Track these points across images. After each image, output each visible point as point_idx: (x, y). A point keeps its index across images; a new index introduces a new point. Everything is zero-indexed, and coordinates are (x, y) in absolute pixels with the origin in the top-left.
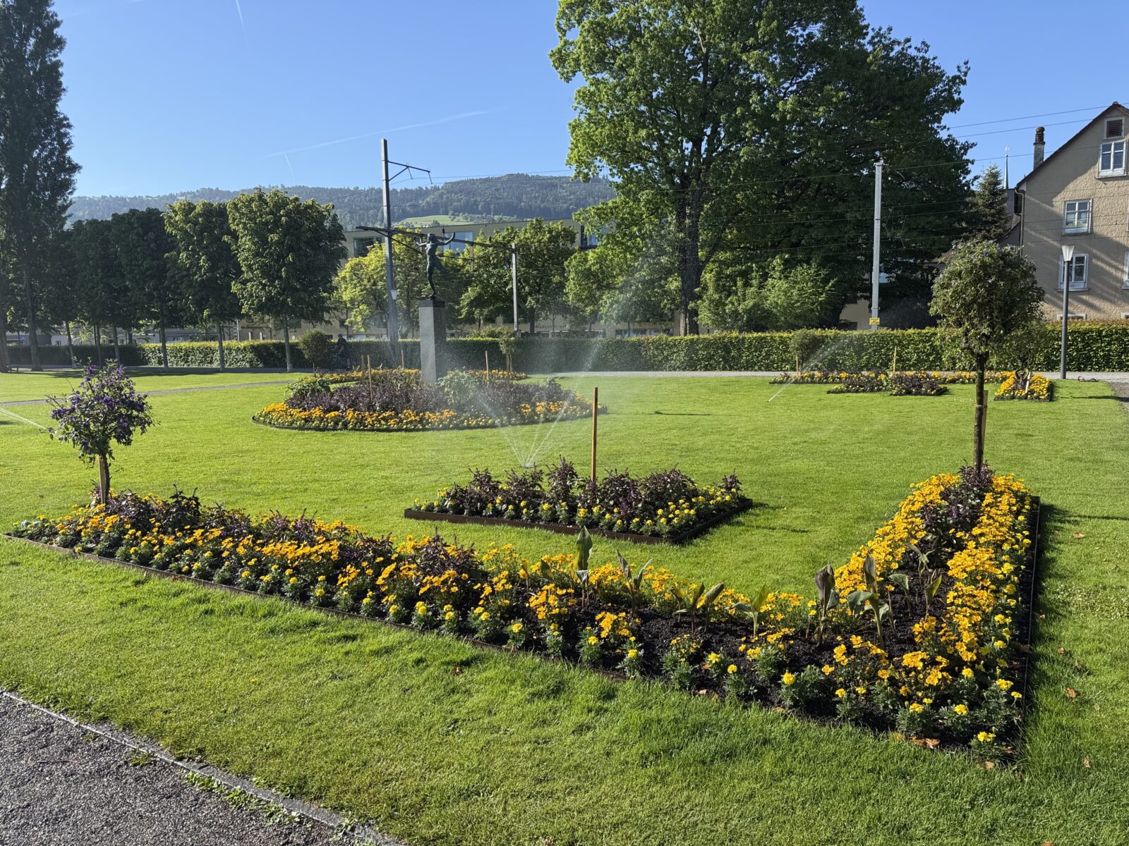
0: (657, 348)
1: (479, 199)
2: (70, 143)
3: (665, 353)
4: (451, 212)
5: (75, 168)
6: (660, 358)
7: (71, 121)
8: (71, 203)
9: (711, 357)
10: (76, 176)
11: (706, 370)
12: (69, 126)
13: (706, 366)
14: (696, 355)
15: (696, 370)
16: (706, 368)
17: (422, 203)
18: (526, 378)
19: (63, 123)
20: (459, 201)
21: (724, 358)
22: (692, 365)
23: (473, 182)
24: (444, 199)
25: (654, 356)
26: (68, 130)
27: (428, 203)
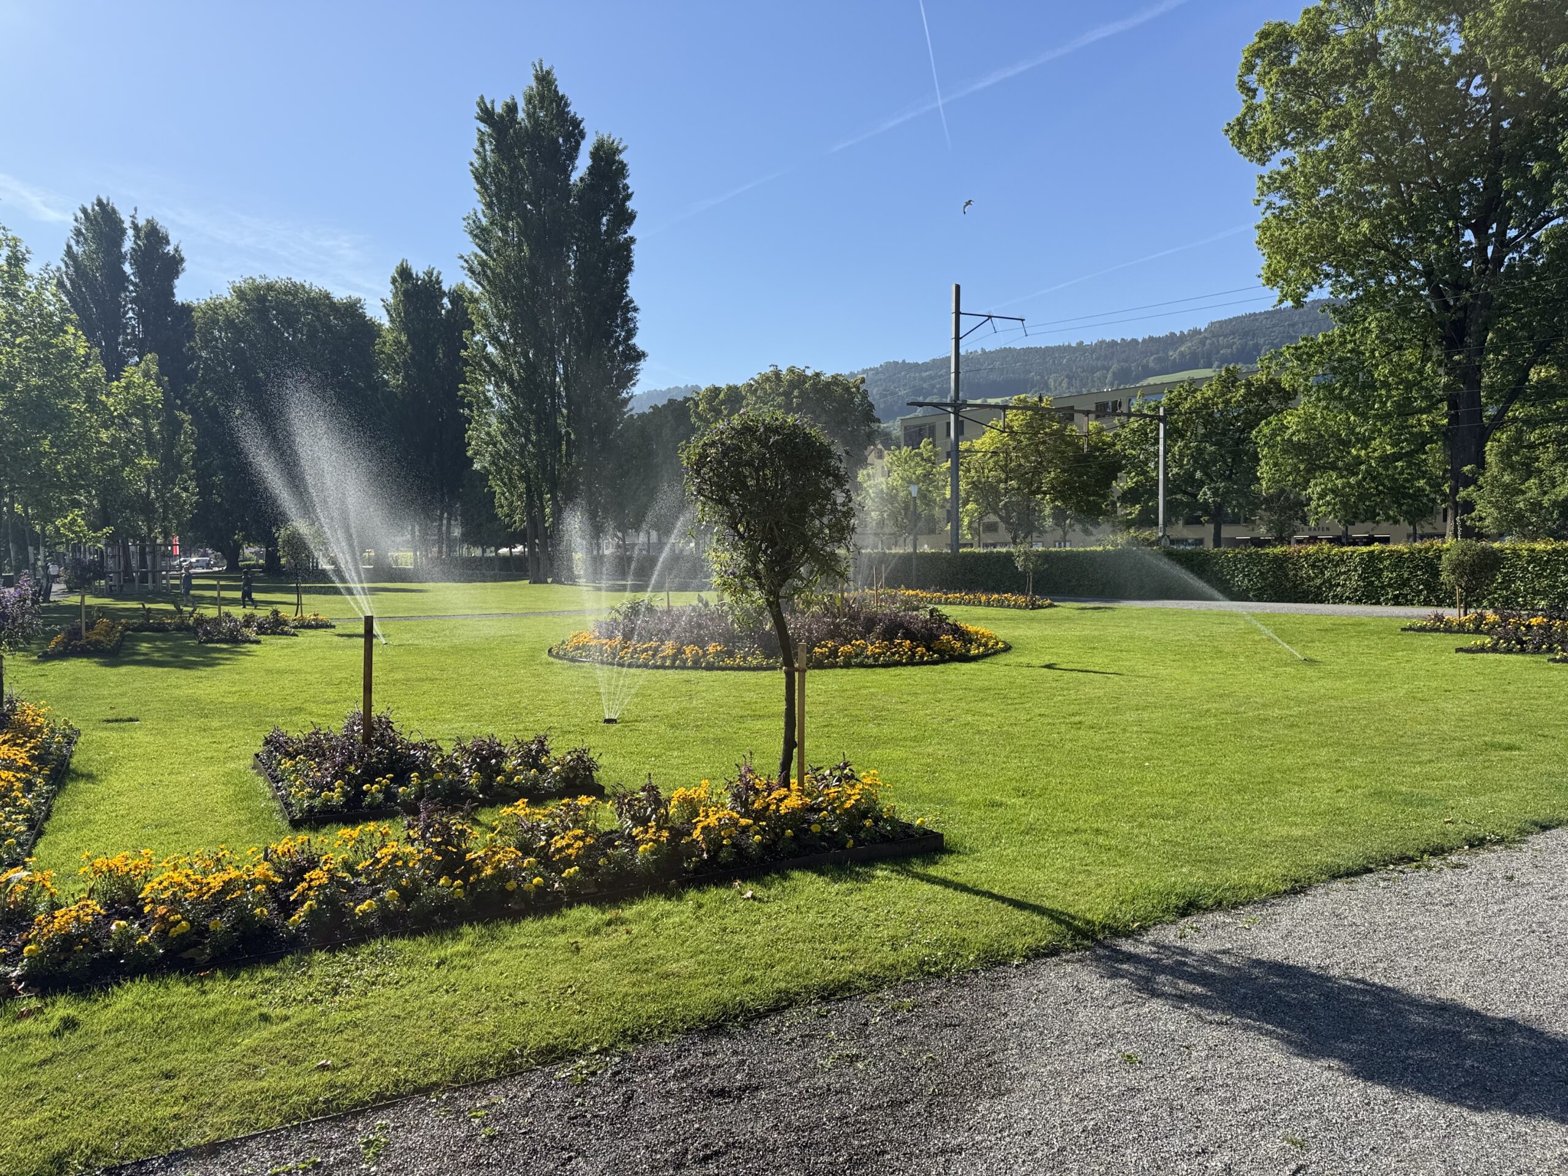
0: (1313, 566)
1: (1261, 341)
2: (635, 328)
3: (1327, 574)
4: (1216, 364)
5: (640, 356)
6: (1318, 582)
7: (636, 303)
8: (631, 397)
9: (1405, 583)
10: (642, 364)
11: (1397, 604)
12: (636, 310)
13: (1396, 597)
14: (1379, 577)
15: (1378, 603)
16: (1396, 601)
17: (1173, 355)
18: (1051, 606)
19: (629, 307)
20: (1230, 346)
21: (1427, 585)
22: (1370, 595)
23: (1254, 317)
24: (1207, 346)
25: (1310, 579)
26: (635, 315)
27: (1182, 354)
